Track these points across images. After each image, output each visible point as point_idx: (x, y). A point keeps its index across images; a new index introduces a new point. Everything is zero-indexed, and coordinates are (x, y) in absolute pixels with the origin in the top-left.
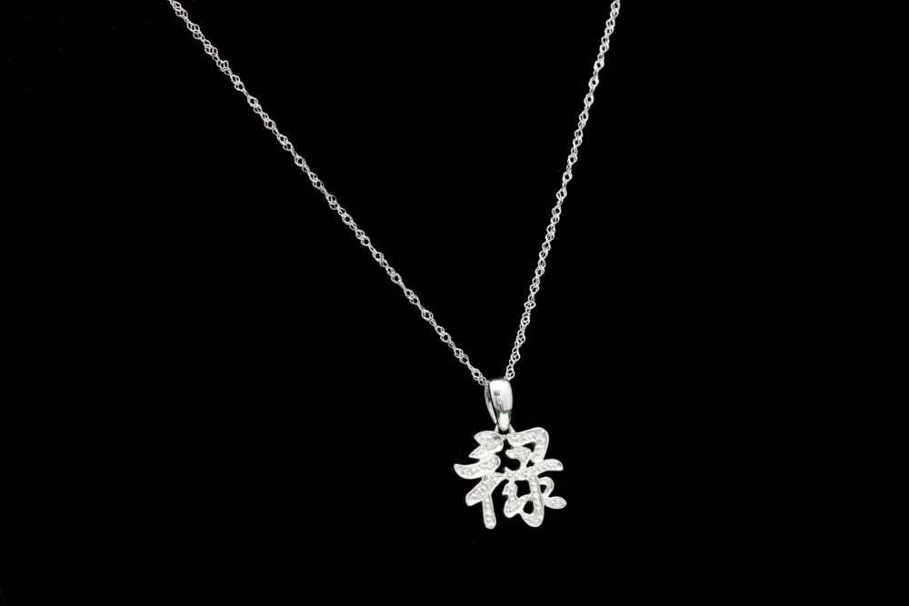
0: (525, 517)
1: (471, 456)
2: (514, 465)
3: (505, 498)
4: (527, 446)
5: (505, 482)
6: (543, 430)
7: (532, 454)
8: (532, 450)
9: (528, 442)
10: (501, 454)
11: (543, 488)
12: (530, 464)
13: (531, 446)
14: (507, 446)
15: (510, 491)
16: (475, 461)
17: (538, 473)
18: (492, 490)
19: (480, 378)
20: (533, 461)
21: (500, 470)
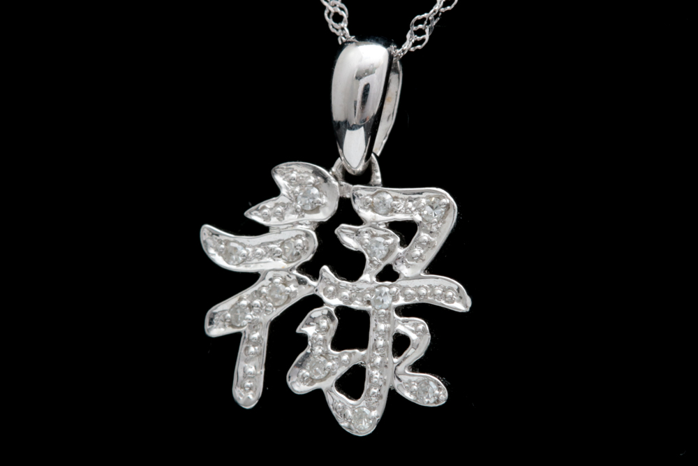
0: (337, 401)
1: (254, 215)
2: (350, 265)
3: (303, 341)
4: (394, 226)
5: (314, 301)
6: (448, 199)
7: (400, 250)
8: (405, 242)
9: (400, 217)
10: (325, 231)
11: (401, 344)
12: (388, 274)
13: (406, 231)
14: (346, 213)
15: (318, 328)
16: (261, 230)
17: (401, 301)
18: (277, 312)
19: (341, 30)
20: (397, 268)
21: (311, 269)
